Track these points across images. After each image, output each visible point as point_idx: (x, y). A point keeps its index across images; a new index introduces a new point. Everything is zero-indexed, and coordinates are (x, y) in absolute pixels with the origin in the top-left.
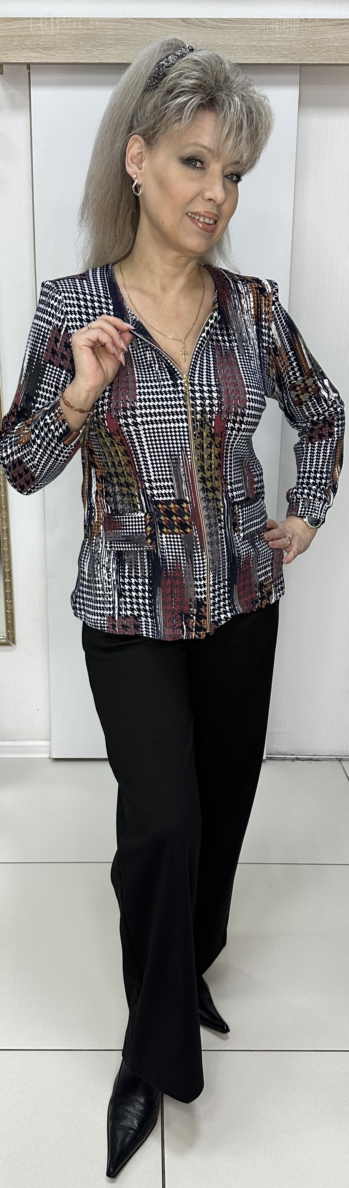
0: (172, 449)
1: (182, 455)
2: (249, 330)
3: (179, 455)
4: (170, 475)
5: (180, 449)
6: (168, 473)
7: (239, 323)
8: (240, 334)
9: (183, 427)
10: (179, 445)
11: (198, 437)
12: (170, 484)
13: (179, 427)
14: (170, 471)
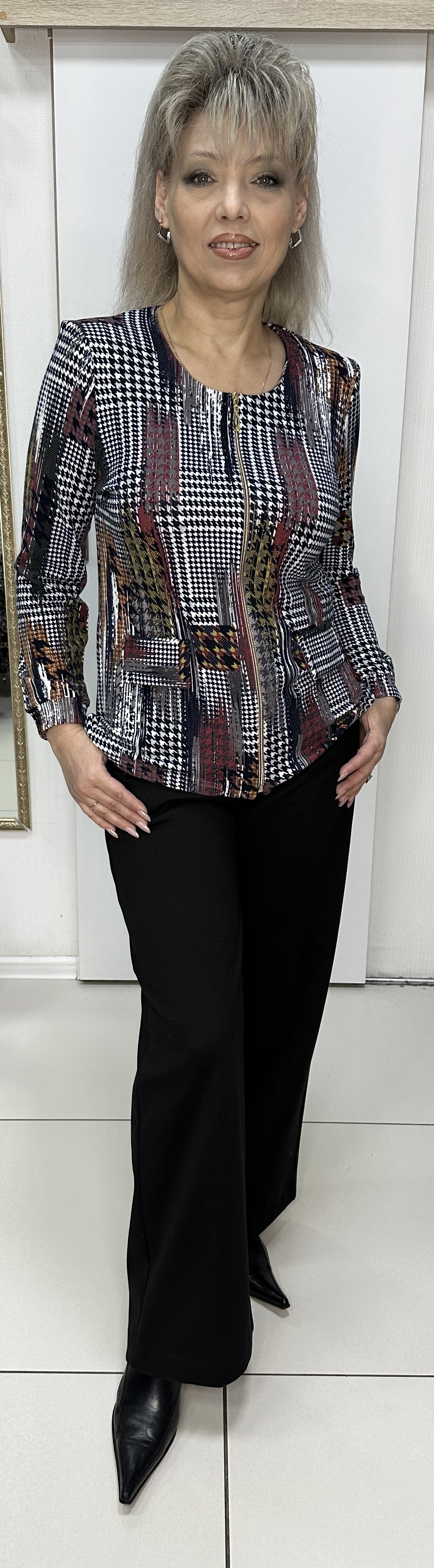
0: (219, 561)
1: (230, 569)
2: (323, 416)
3: (227, 568)
4: (214, 593)
5: (228, 561)
6: (211, 591)
7: (311, 407)
8: (311, 420)
9: (237, 533)
10: (228, 556)
11: (252, 549)
12: (213, 605)
13: (231, 533)
14: (214, 588)
